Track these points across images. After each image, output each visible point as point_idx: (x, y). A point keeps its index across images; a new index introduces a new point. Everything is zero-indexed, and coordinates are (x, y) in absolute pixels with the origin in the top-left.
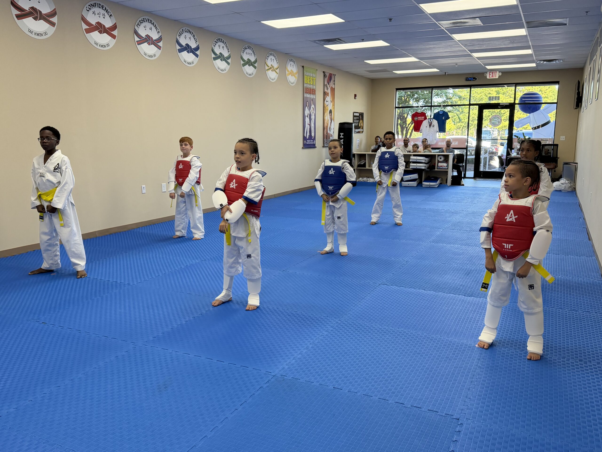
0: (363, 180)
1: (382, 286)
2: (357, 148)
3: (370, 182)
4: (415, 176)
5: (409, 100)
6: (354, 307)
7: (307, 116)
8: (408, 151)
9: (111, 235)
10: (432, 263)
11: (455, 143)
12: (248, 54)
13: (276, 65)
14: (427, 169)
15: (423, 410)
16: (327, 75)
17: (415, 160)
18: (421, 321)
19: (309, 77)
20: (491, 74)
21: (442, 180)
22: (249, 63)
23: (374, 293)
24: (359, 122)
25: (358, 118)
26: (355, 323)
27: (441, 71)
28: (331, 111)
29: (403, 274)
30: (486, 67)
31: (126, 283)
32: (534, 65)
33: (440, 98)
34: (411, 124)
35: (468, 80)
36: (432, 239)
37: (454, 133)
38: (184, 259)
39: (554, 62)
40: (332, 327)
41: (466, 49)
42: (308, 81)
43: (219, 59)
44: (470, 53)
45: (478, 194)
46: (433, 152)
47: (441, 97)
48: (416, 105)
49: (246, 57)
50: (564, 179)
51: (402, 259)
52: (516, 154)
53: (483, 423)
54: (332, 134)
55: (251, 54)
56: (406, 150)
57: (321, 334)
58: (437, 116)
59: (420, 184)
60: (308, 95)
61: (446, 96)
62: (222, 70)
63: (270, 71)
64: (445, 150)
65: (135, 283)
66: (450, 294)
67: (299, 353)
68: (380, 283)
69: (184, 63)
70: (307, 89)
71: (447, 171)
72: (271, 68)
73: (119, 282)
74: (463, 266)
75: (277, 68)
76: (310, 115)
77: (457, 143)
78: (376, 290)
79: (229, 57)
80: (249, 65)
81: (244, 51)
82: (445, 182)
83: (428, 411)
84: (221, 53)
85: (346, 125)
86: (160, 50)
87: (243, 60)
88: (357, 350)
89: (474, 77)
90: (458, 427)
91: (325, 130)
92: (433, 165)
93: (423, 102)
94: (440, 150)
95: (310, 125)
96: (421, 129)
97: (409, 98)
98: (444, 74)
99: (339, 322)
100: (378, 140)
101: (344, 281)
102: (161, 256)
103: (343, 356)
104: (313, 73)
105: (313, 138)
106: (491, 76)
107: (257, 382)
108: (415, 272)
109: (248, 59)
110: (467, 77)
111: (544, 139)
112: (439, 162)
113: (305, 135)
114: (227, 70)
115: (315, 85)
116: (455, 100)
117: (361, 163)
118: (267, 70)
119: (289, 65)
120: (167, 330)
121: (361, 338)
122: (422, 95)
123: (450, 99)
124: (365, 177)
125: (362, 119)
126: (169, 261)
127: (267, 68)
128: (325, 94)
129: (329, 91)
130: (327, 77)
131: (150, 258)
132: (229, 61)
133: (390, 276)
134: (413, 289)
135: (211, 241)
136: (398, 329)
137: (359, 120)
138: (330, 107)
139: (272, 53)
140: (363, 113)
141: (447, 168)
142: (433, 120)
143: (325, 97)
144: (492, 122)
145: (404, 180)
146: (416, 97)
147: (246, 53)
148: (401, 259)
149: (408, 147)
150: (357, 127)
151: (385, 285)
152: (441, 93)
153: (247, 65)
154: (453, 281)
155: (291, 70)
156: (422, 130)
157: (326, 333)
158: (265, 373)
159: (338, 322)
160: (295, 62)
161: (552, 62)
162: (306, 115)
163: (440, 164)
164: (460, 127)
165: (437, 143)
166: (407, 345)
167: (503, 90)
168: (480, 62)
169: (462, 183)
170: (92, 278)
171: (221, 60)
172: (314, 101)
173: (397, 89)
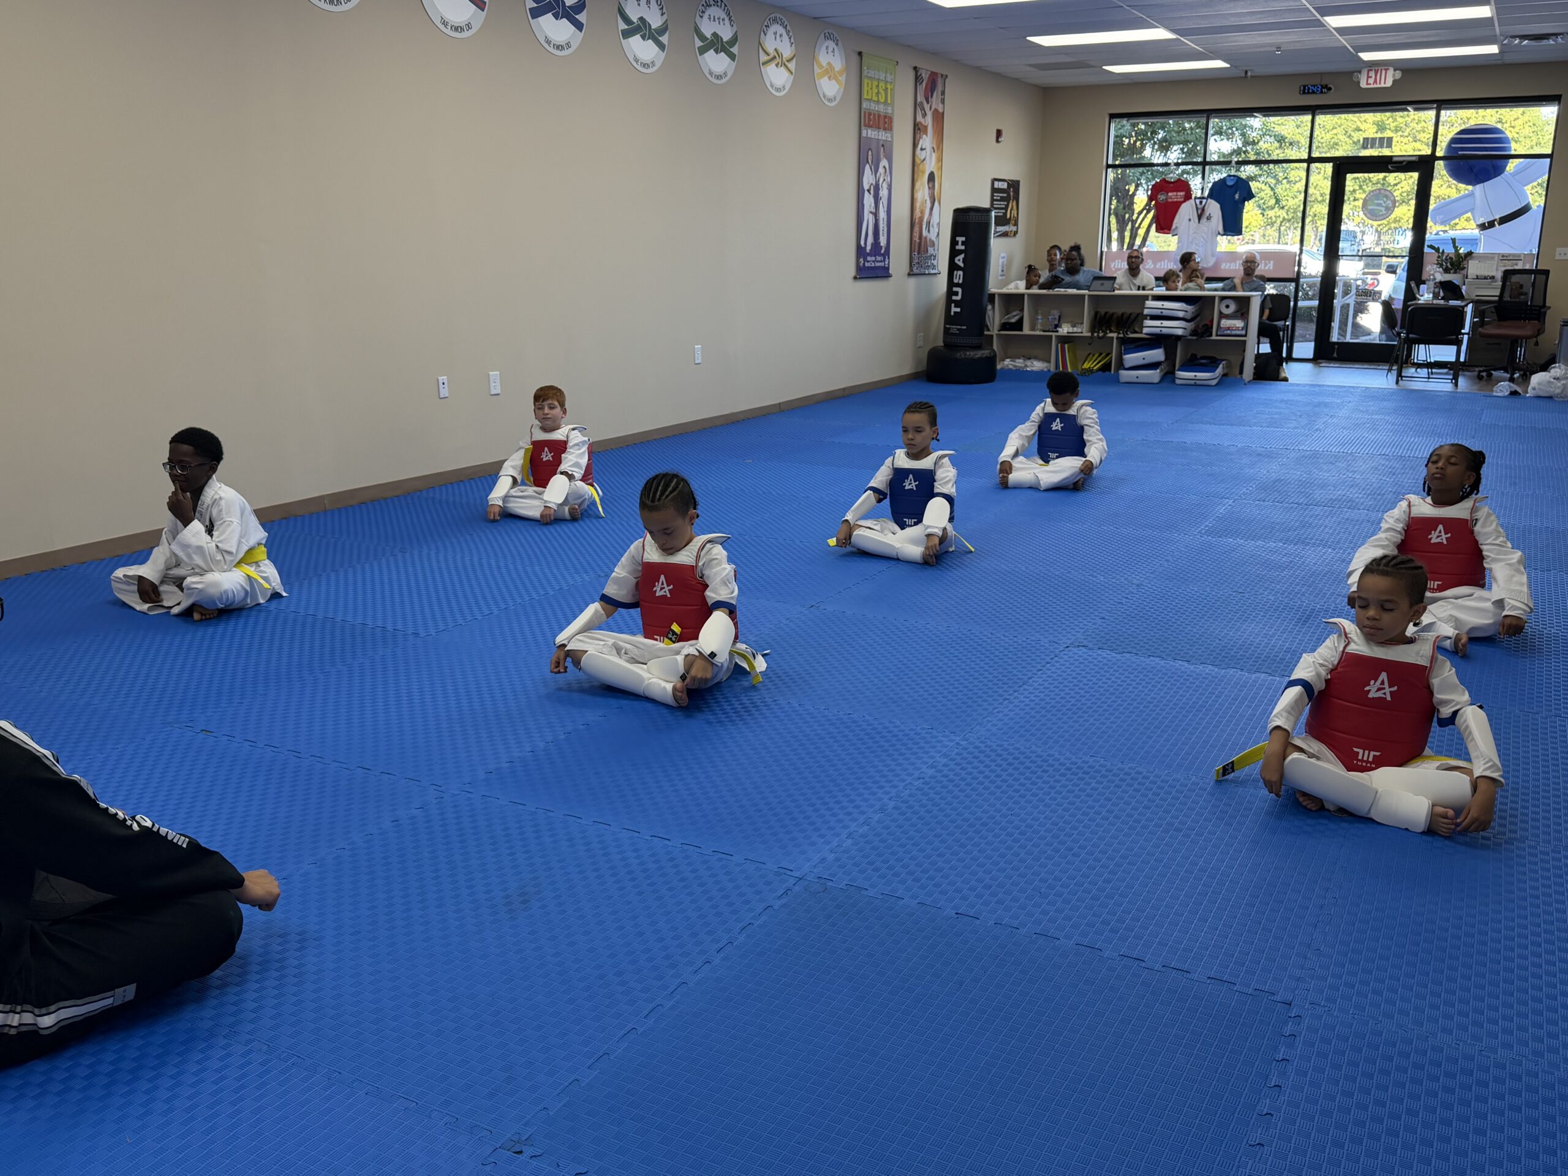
0: (1015, 366)
1: (1075, 650)
2: (1000, 278)
3: (1032, 371)
4: (1157, 354)
5: (1143, 146)
6: (1001, 704)
7: (869, 191)
8: (1139, 287)
9: (363, 505)
10: (1208, 589)
11: (1266, 265)
12: (714, 21)
13: (787, 51)
14: (1191, 335)
15: (1195, 976)
16: (925, 76)
17: (1157, 312)
18: (1182, 744)
19: (875, 83)
20: (1372, 74)
21: (1229, 366)
22: (716, 44)
23: (1053, 669)
24: (1007, 206)
25: (1005, 195)
26: (1006, 746)
27: (1236, 67)
28: (931, 178)
29: (1129, 618)
30: (1359, 54)
31: (410, 632)
32: (1493, 49)
33: (1225, 140)
34: (1145, 212)
35: (1308, 93)
36: (1206, 526)
37: (1257, 237)
38: (552, 572)
39: (1551, 42)
40: (945, 756)
41: (1308, 6)
42: (874, 94)
43: (638, 35)
44: (1319, 17)
45: (1326, 405)
46: (1210, 290)
47: (1228, 139)
48: (1161, 160)
49: (707, 29)
50: (1563, 367)
51: (1126, 579)
52: (1431, 295)
53: (1356, 1016)
54: (934, 238)
55: (723, 20)
56: (1134, 284)
57: (917, 774)
58: (1219, 191)
59: (1169, 376)
60: (870, 133)
61: (1243, 135)
62: (645, 65)
63: (773, 65)
64: (1239, 286)
65: (433, 632)
66: (1258, 675)
67: (861, 820)
68: (1069, 642)
69: (546, 45)
70: (870, 114)
71: (1245, 341)
72: (775, 58)
73: (390, 628)
74: (1292, 599)
75: (791, 59)
76: (877, 188)
77: (1271, 265)
78: (1057, 662)
79: (662, 30)
80: (717, 52)
81: (703, 12)
82: (1237, 371)
83: (1209, 981)
84: (641, 19)
85: (972, 214)
86: (483, 10)
87: (702, 37)
88: (1013, 817)
89: (1324, 83)
90: (1290, 1023)
91: (916, 229)
92: (1206, 325)
93: (1179, 151)
94: (1224, 285)
95: (876, 214)
96: (1174, 227)
97: (1142, 140)
98: (1243, 75)
99: (964, 743)
100: (1055, 255)
101: (972, 637)
102: (493, 562)
103: (977, 832)
104: (886, 72)
105: (882, 251)
106: (1371, 81)
107: (758, 892)
108: (1163, 615)
109: (715, 35)
110: (1305, 83)
111: (1510, 255)
112: (1222, 316)
113: (862, 243)
114: (658, 65)
115: (892, 105)
116: (1268, 147)
117: (1009, 318)
118: (763, 64)
119: (824, 48)
120: (520, 755)
121: (1024, 785)
122: (1178, 132)
123: (1254, 143)
124: (1019, 358)
125: (1014, 198)
126: (515, 576)
127: (764, 58)
128: (918, 129)
129: (928, 121)
130: (924, 84)
131: (465, 568)
132: (664, 39)
133: (1095, 624)
134: (1157, 660)
135: (620, 527)
136: (1120, 765)
137: (1007, 199)
138: (930, 166)
139: (778, 15)
140: (1018, 182)
141: (1243, 332)
142: (1209, 200)
143: (918, 136)
144: (1370, 207)
145: (1127, 366)
146: (1160, 136)
147: (710, 19)
148: (1123, 579)
149: (1140, 276)
150: (1002, 221)
151: (1083, 649)
152: (1231, 128)
153: (712, 51)
154: (1266, 640)
155: (829, 64)
156: (1176, 228)
157: (931, 772)
158: (776, 870)
159: (961, 743)
160: (840, 43)
161: (1545, 42)
162: (866, 187)
163: (1225, 323)
164: (1275, 222)
165: (1216, 265)
166: (1147, 808)
167: (1395, 120)
168: (1343, 40)
169: (1283, 375)
170: (320, 616)
171: (643, 37)
172: (887, 149)
173: (1113, 116)
